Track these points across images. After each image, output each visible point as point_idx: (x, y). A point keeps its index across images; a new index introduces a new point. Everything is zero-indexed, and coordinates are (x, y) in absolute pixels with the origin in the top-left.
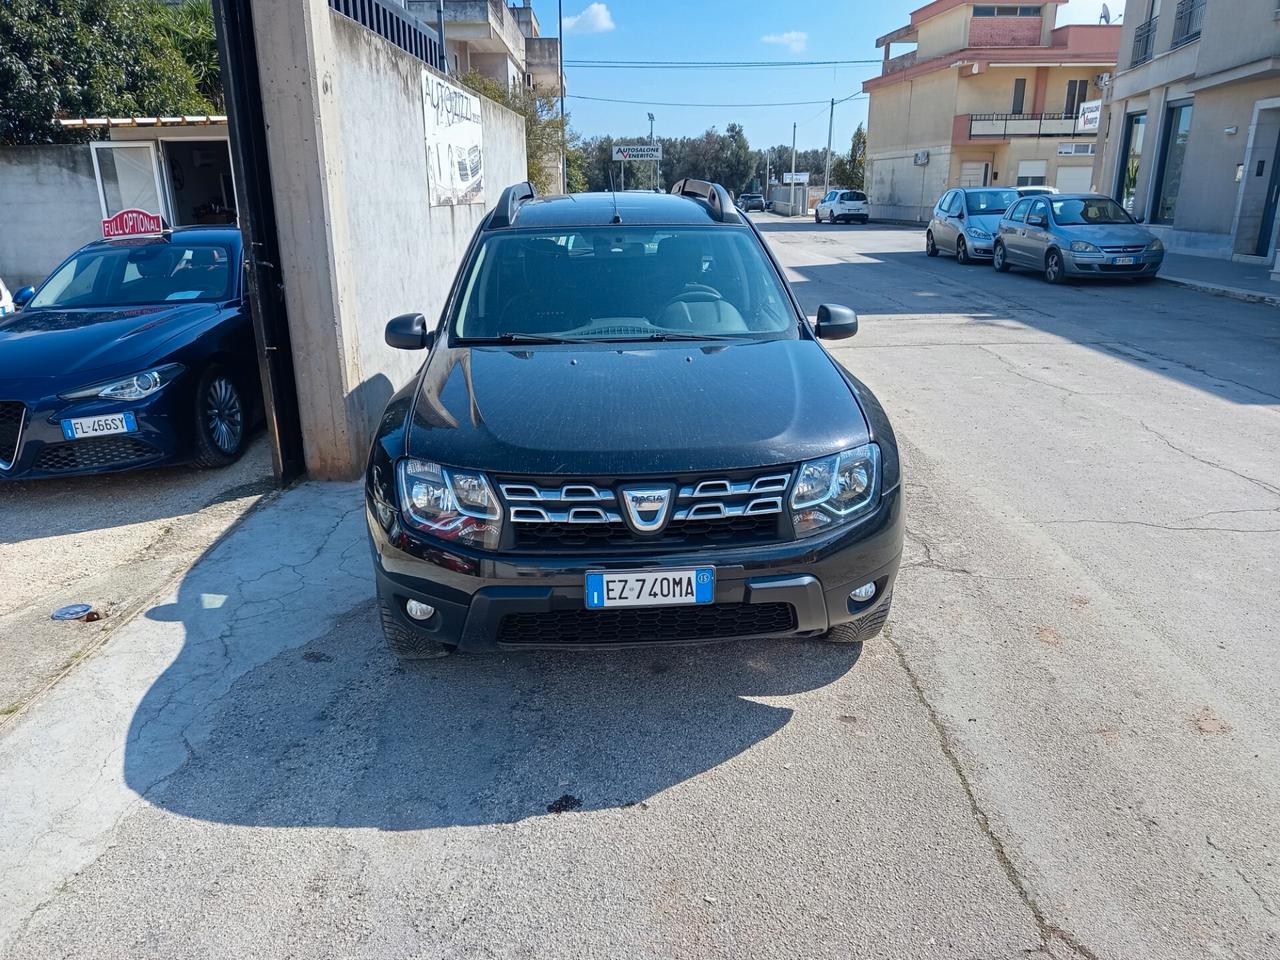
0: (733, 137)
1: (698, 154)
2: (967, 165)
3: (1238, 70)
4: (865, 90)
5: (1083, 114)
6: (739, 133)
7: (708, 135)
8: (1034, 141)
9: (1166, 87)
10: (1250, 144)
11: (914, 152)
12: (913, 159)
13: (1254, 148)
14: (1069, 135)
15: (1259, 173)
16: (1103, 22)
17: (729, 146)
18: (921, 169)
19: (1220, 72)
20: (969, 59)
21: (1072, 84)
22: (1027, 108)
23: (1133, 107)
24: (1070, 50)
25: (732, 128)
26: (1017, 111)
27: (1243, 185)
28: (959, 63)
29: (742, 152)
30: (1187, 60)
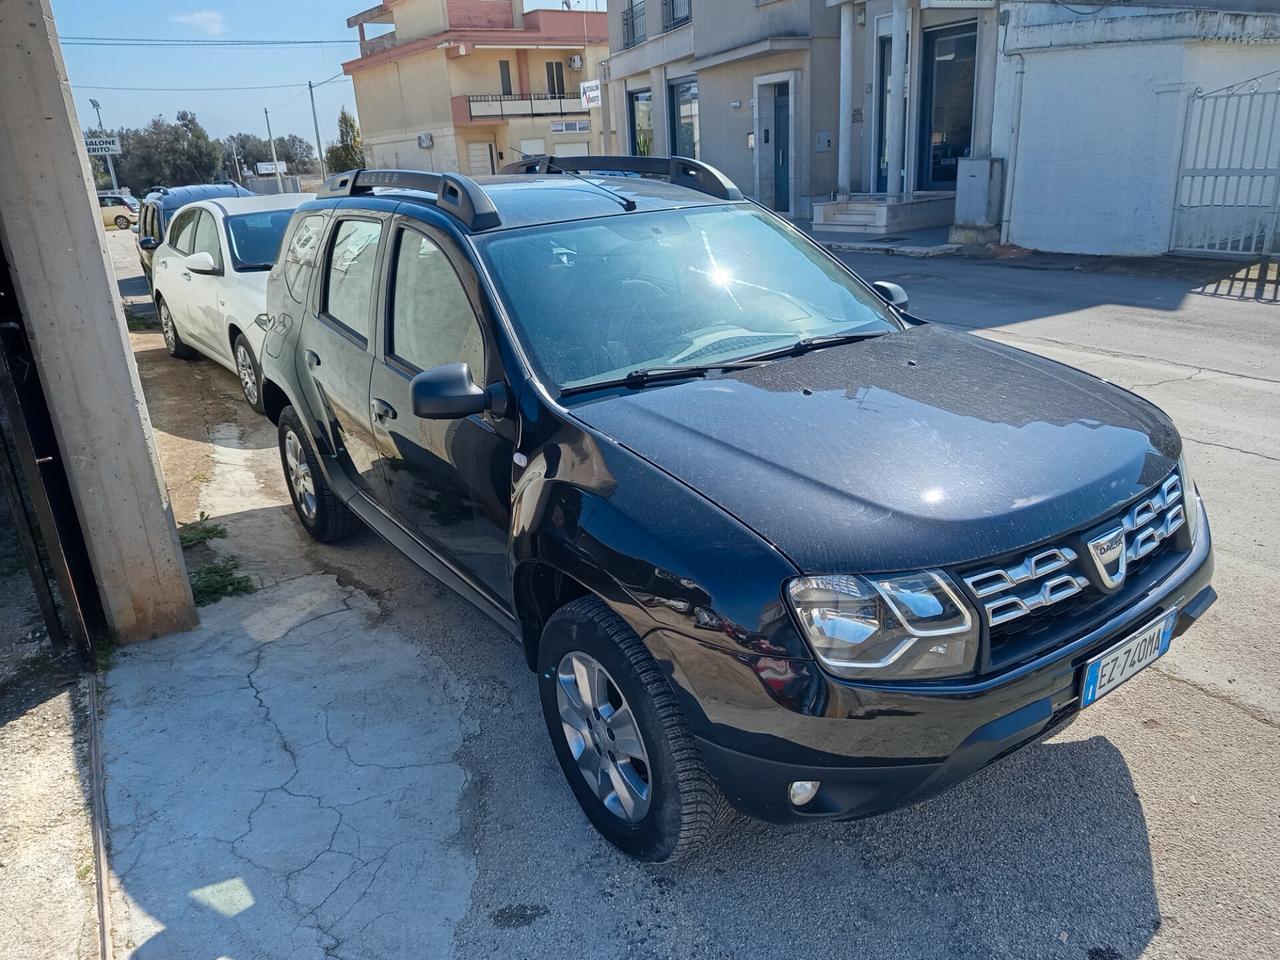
0: (186, 126)
1: (148, 147)
2: (473, 146)
3: (739, 50)
4: (346, 72)
5: (585, 93)
6: (192, 121)
7: (156, 124)
8: (528, 121)
9: (664, 67)
10: (756, 116)
11: (416, 135)
12: (417, 142)
13: (760, 119)
14: (555, 114)
15: (767, 141)
16: (566, 8)
17: (184, 137)
18: (427, 152)
19: (721, 53)
20: (455, 41)
21: (549, 66)
22: (515, 89)
23: (633, 86)
24: (543, 33)
25: (183, 116)
26: (507, 91)
27: (756, 152)
28: (445, 45)
29: (201, 142)
30: (683, 42)
